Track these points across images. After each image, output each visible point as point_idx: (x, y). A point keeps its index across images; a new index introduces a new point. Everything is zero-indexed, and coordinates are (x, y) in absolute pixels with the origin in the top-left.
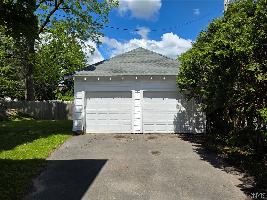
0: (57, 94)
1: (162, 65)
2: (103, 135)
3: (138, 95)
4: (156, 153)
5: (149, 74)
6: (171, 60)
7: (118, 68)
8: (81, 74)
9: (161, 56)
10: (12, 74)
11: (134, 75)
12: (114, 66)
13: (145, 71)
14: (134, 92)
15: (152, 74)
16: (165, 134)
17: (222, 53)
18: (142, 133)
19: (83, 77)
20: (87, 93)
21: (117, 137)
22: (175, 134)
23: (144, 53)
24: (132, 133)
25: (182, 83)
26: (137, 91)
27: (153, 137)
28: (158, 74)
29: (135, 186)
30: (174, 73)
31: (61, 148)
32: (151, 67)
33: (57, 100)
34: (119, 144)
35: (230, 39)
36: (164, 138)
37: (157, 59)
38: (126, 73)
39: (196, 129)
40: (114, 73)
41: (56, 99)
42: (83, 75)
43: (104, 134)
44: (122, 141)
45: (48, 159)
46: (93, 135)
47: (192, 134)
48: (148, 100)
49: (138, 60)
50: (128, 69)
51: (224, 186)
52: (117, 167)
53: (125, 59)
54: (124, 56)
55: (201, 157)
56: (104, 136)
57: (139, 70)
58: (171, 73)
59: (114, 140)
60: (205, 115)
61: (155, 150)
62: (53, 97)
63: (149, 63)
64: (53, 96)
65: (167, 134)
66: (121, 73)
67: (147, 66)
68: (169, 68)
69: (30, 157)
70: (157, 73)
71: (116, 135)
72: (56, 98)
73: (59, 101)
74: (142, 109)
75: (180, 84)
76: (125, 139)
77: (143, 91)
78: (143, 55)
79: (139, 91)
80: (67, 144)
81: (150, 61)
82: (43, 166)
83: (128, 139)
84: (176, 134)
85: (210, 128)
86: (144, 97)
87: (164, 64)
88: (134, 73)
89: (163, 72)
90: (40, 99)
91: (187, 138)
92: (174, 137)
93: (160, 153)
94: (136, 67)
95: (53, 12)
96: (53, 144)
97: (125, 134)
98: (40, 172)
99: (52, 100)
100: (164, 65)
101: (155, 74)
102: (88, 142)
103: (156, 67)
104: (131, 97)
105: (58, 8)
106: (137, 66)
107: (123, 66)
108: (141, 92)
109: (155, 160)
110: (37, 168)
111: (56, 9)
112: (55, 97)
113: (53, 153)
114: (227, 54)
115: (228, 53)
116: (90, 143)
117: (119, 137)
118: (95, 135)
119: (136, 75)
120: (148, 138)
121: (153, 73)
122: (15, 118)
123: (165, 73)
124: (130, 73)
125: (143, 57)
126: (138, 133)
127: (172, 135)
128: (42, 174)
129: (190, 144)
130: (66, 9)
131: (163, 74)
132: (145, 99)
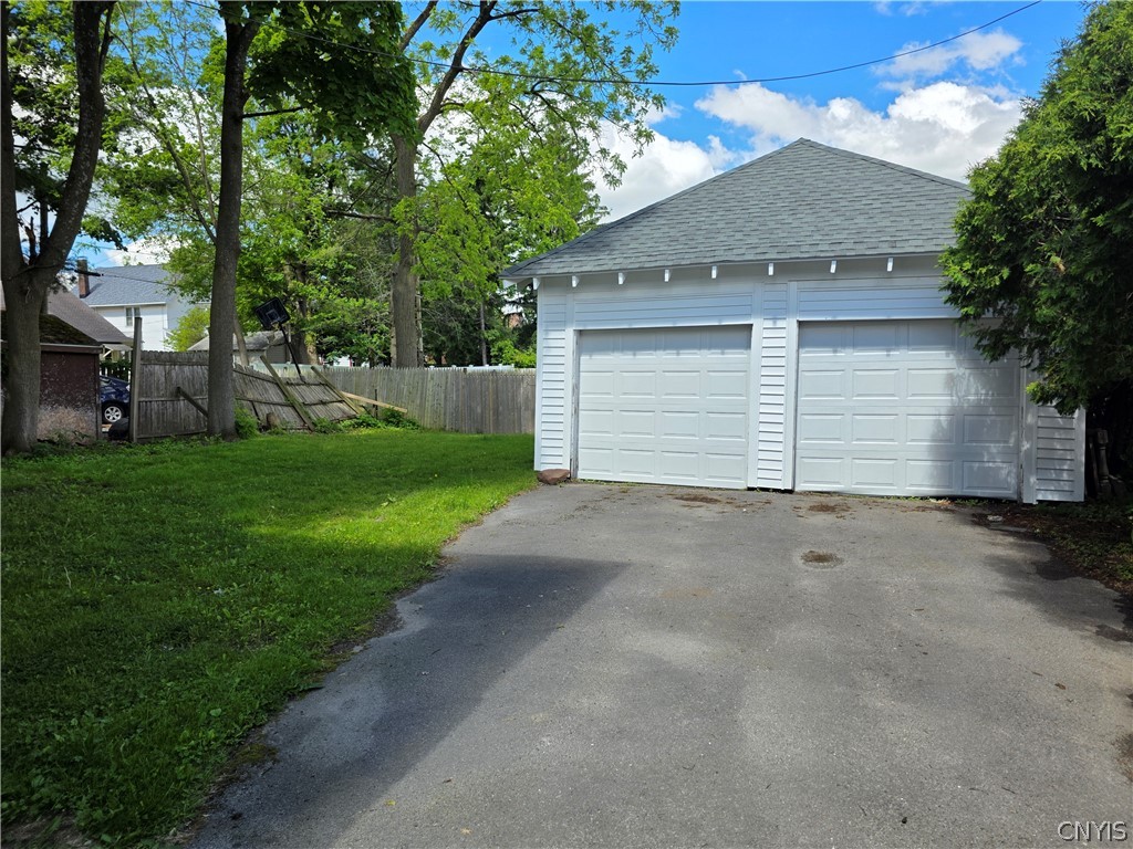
0: (500, 344)
1: (887, 207)
2: (637, 488)
3: (775, 336)
4: (821, 559)
5: (825, 249)
6: (932, 186)
7: (699, 232)
8: (561, 265)
9: (889, 171)
10: (349, 273)
11: (759, 257)
12: (684, 227)
13: (807, 239)
14: (760, 326)
15: (838, 250)
16: (888, 497)
17: (1073, 153)
18: (790, 492)
19: (567, 277)
20: (580, 333)
21: (687, 499)
22: (933, 501)
23: (815, 163)
24: (750, 489)
25: (965, 283)
26: (769, 324)
27: (832, 505)
28: (861, 249)
29: (705, 648)
30: (935, 242)
31: (491, 521)
32: (837, 221)
33: (496, 364)
34: (689, 524)
35: (1109, 91)
36: (877, 510)
37: (867, 184)
38: (730, 253)
39: (1033, 479)
40: (678, 256)
41: (493, 361)
42: (566, 270)
43: (641, 487)
44: (704, 512)
45: (447, 550)
46: (605, 486)
47: (1016, 502)
48: (818, 357)
49: (783, 195)
50: (739, 236)
51: (1058, 685)
52: (660, 591)
53: (729, 195)
54: (729, 181)
55: (1009, 585)
56: (640, 494)
57: (785, 235)
58: (920, 243)
59: (675, 507)
60: (1079, 418)
61: (822, 551)
62: (484, 356)
63: (829, 205)
64: (484, 352)
65: (899, 498)
66: (708, 254)
67: (822, 219)
68: (917, 222)
69: (394, 539)
70: (857, 246)
71: (686, 491)
72: (495, 356)
73: (507, 367)
74: (793, 394)
75: (955, 288)
76: (716, 508)
77: (800, 324)
78: (807, 173)
79: (780, 324)
80: (513, 511)
81: (835, 195)
82: (428, 568)
83: (728, 508)
84: (938, 498)
85: (1109, 479)
86: (802, 343)
87: (896, 203)
88: (759, 250)
89: (889, 239)
90: (444, 362)
91: (986, 516)
92: (924, 509)
93: (841, 561)
94: (772, 225)
95: (474, 32)
96: (466, 507)
97: (720, 492)
98: (419, 582)
99: (482, 365)
100: (896, 210)
101: (850, 249)
102: (578, 509)
103: (860, 220)
104: (748, 346)
105: (493, 13)
106: (777, 222)
107: (721, 225)
108: (790, 326)
109: (811, 581)
110: (412, 572)
111: (485, 17)
112: (492, 354)
113: (464, 535)
114: (1093, 155)
115: (1100, 152)
116: (585, 513)
117: (695, 499)
118: (609, 487)
119: (767, 256)
120: (812, 508)
121: (842, 247)
122: (360, 425)
123: (893, 244)
124: (742, 251)
125: (808, 181)
126: (775, 490)
127: (919, 503)
128: (425, 589)
129: (987, 539)
130: (518, 13)
131: (885, 249)
132: (806, 354)
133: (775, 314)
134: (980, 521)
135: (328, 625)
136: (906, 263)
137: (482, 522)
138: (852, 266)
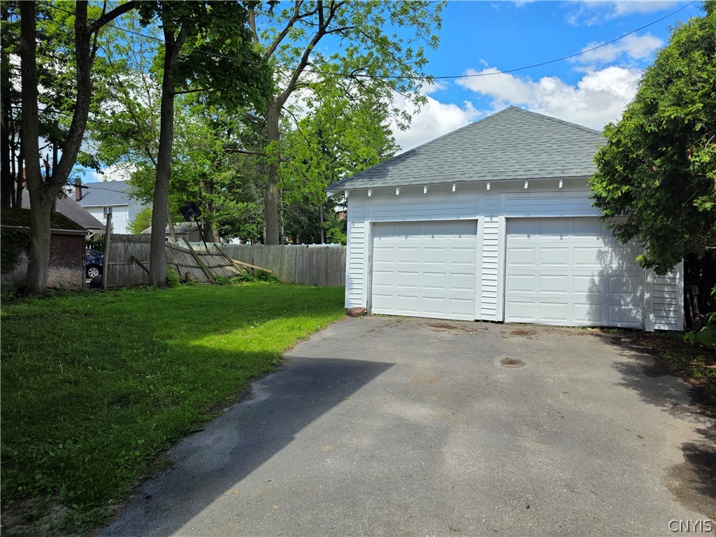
0: (332, 230)
1: (561, 149)
2: (407, 319)
3: (492, 227)
4: (512, 362)
5: (521, 174)
6: (589, 135)
7: (447, 163)
8: (362, 183)
9: (564, 126)
10: (239, 187)
11: (481, 179)
12: (437, 160)
13: (511, 168)
14: (482, 219)
15: (529, 175)
16: (562, 327)
18: (502, 323)
20: (374, 224)
21: (436, 327)
22: (590, 329)
23: (519, 121)
24: (476, 321)
25: (604, 195)
26: (488, 219)
27: (526, 331)
28: (543, 174)
29: (431, 412)
30: (588, 170)
31: (315, 338)
32: (530, 156)
33: (330, 243)
34: (436, 341)
36: (553, 334)
37: (549, 134)
38: (464, 176)
39: (652, 316)
40: (432, 178)
41: (328, 241)
42: (365, 186)
43: (410, 319)
44: (446, 334)
45: (286, 354)
46: (388, 318)
47: (641, 330)
48: (518, 239)
49: (498, 141)
50: (469, 166)
52: (410, 379)
53: (465, 141)
54: (466, 132)
55: (624, 379)
56: (409, 323)
57: (498, 165)
58: (579, 170)
59: (429, 331)
60: (680, 278)
61: (513, 358)
62: (322, 238)
63: (526, 147)
64: (322, 235)
65: (568, 327)
66: (451, 177)
67: (520, 156)
68: (578, 158)
69: (255, 347)
70: (541, 172)
71: (437, 321)
72: (329, 238)
73: (336, 245)
74: (503, 262)
75: (598, 197)
76: (454, 332)
77: (507, 219)
78: (514, 128)
79: (495, 219)
80: (328, 333)
81: (530, 141)
82: (273, 364)
83: (461, 332)
84: (593, 328)
85: (700, 317)
86: (508, 231)
87: (566, 146)
88: (481, 175)
89: (560, 168)
90: (298, 242)
91: (620, 339)
92: (582, 334)
93: (524, 364)
94: (490, 159)
95: (315, 42)
96: (300, 329)
97: (458, 323)
98: (267, 372)
99: (321, 243)
100: (565, 150)
101: (536, 173)
102: (369, 331)
103: (544, 156)
104: (475, 233)
105: (327, 30)
106: (493, 157)
107: (459, 159)
108: (501, 220)
109: (503, 375)
110: (263, 367)
111: (322, 32)
112: (327, 237)
113: (297, 346)
114: (652, 124)
115: (656, 122)
116: (372, 334)
117: (442, 326)
118: (390, 318)
119: (486, 178)
120: (513, 333)
121: (532, 172)
122: (242, 280)
123: (563, 171)
124: (471, 175)
125: (514, 132)
126: (492, 322)
127: (581, 330)
128: (270, 377)
129: (618, 352)
130: (343, 29)
131: (558, 174)
132: (511, 237)
133: (492, 213)
134: (616, 342)
135: (210, 396)
136: (571, 182)
137: (309, 339)
138: (538, 184)
